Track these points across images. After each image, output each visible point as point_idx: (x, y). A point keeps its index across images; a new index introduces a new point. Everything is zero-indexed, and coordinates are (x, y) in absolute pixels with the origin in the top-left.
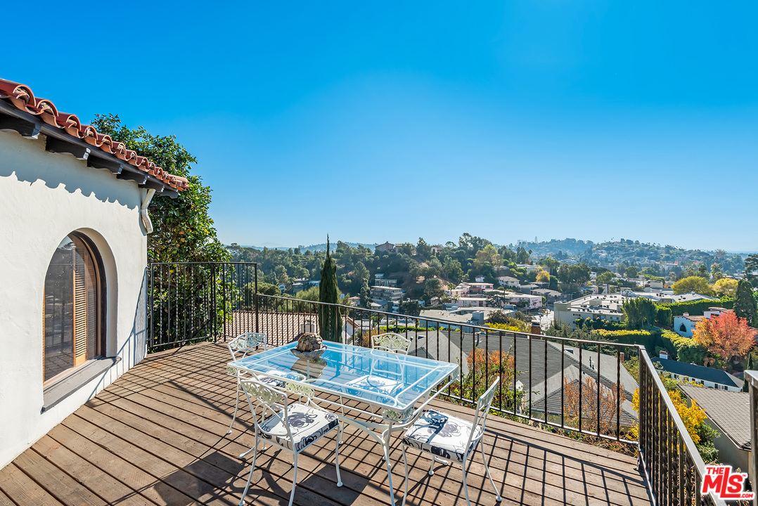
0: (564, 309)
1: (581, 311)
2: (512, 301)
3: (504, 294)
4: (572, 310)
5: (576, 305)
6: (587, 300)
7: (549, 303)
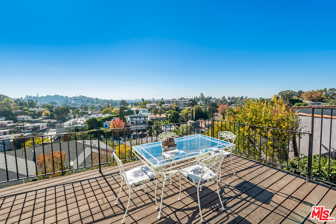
0: (61, 127)
1: (69, 126)
2: (29, 128)
3: (23, 125)
4: (65, 127)
5: (66, 124)
6: (71, 121)
7: (51, 126)
